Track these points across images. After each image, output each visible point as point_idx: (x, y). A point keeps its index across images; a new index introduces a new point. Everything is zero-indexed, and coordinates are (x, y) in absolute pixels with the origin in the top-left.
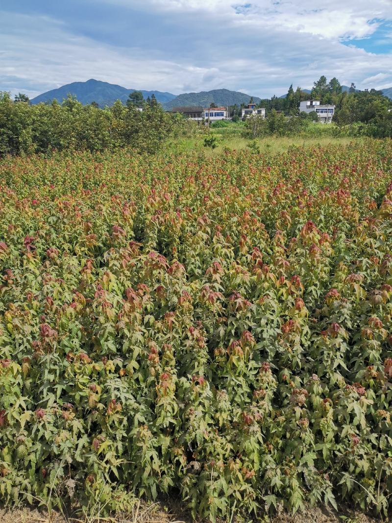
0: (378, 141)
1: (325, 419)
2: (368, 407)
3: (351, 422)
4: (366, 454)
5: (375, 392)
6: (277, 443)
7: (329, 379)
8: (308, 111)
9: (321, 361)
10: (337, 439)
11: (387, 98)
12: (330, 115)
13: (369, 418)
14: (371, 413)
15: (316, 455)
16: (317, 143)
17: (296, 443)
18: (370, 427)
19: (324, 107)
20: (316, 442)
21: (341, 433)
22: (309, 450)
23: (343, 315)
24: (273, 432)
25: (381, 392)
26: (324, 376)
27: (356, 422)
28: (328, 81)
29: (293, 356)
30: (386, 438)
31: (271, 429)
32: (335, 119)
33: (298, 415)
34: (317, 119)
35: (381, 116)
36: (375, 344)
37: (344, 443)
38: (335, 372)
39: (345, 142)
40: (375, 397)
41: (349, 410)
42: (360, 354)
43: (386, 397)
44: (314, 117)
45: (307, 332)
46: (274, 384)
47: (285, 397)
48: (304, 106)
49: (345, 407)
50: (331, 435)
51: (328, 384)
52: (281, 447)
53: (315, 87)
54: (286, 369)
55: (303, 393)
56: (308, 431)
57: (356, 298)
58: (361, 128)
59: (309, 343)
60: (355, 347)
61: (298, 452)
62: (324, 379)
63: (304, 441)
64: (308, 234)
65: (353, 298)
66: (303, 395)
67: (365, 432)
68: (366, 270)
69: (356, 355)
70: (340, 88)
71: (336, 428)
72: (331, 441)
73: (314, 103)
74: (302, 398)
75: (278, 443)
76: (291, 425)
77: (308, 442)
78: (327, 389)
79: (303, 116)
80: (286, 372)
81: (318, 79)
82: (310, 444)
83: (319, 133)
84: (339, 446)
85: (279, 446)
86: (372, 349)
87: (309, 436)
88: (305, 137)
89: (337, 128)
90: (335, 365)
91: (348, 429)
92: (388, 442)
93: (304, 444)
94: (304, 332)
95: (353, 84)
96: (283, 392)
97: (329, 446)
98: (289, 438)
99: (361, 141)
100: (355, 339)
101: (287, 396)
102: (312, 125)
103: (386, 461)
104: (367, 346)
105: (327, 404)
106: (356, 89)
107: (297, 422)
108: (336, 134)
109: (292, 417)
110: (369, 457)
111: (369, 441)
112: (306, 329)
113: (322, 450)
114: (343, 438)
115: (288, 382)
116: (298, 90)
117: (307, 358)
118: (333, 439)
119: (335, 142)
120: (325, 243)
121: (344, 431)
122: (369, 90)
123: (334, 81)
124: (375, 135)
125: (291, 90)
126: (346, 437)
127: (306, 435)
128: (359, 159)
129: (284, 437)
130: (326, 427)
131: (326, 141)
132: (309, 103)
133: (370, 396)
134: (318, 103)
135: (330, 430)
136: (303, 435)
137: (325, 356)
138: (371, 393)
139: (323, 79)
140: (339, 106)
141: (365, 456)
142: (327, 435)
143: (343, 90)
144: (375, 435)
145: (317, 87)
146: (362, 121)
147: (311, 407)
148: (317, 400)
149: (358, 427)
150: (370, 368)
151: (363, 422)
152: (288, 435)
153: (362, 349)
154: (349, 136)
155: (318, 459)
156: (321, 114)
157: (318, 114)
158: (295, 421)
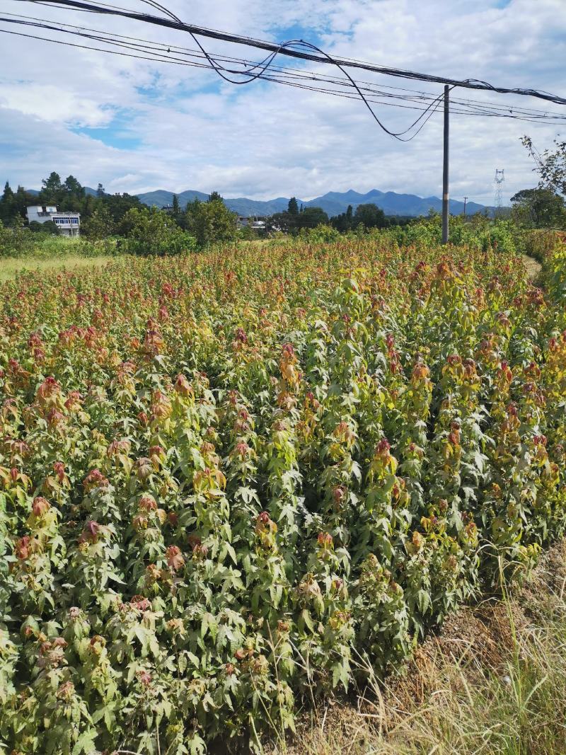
0: (143, 260)
1: (98, 668)
2: (158, 623)
3: (138, 654)
4: (165, 690)
5: (164, 598)
6: (30, 745)
7: (99, 606)
8: (42, 220)
9: (82, 585)
10: (124, 690)
11: (146, 206)
12: (76, 226)
13: (163, 638)
14: (164, 630)
15: (97, 731)
16: (61, 265)
17: (60, 729)
18: (167, 649)
19: (64, 215)
20: (91, 710)
21: (127, 678)
22: (82, 730)
23: (105, 505)
24: (19, 730)
25: (170, 595)
26: (94, 604)
27: (144, 652)
28: (63, 181)
29: (38, 593)
30: (186, 655)
31: (15, 727)
32: (83, 232)
33: (55, 681)
34: (57, 232)
35: (142, 229)
36: (152, 534)
37: (134, 690)
38: (107, 592)
39: (101, 262)
40: (164, 606)
41: (129, 641)
42: (139, 553)
43: (178, 598)
44: (51, 228)
45: (60, 547)
46: (11, 651)
47: (35, 663)
48: (33, 213)
49: (124, 639)
50: (113, 689)
51: (99, 613)
52: (38, 748)
53: (45, 187)
54: (30, 617)
55: (58, 644)
56: (75, 700)
57: (125, 474)
58: (119, 244)
59: (66, 561)
60: (131, 545)
61: (66, 742)
62: (93, 609)
63: (71, 718)
64: (49, 396)
65: (120, 476)
66: (59, 647)
67: (160, 659)
68: (131, 433)
69: (133, 556)
70: (82, 190)
71: (119, 674)
72: (114, 698)
73: (48, 209)
74: (58, 653)
75: (32, 745)
76: (47, 705)
77: (77, 718)
78: (99, 622)
79: (35, 227)
80: (32, 622)
81: (48, 176)
82: (83, 718)
83: (63, 251)
84: (128, 699)
85: (35, 748)
86: (151, 541)
87: (78, 707)
88: (43, 257)
89: (87, 244)
90: (104, 581)
91: (135, 667)
92: (188, 659)
93: (73, 724)
94: (54, 547)
95: (100, 185)
96: (28, 658)
97: (112, 706)
98: (51, 726)
99: (122, 260)
100: (129, 534)
101: (36, 659)
102: (50, 240)
103: (190, 687)
104: (144, 539)
105: (97, 645)
106: (106, 192)
107: (56, 694)
108: (86, 252)
109: (47, 690)
110: (169, 693)
111: (167, 671)
112: (58, 541)
113: (103, 720)
114: (132, 684)
115: (36, 636)
116: (21, 190)
117: (63, 585)
118: (118, 692)
119: (86, 262)
120: (74, 406)
121: (131, 674)
122: (121, 194)
123: (71, 180)
124: (139, 251)
125: (8, 190)
126: (136, 680)
127: (73, 708)
128: (120, 284)
129: (41, 728)
130: (103, 680)
131: (75, 262)
132: (40, 209)
133: (157, 607)
134: (54, 209)
135: (109, 681)
136: (68, 711)
137: (87, 576)
138: (159, 601)
139: (54, 177)
140: (85, 214)
141: (165, 695)
142: (106, 692)
143: (87, 192)
144: (173, 658)
145: (48, 186)
146: (121, 234)
147: (75, 660)
148: (83, 645)
149: (151, 657)
150: (150, 568)
151: (155, 647)
152: (47, 722)
153: (139, 545)
154: (106, 253)
155: (100, 736)
156: (62, 224)
157: (57, 224)
158: (53, 694)
